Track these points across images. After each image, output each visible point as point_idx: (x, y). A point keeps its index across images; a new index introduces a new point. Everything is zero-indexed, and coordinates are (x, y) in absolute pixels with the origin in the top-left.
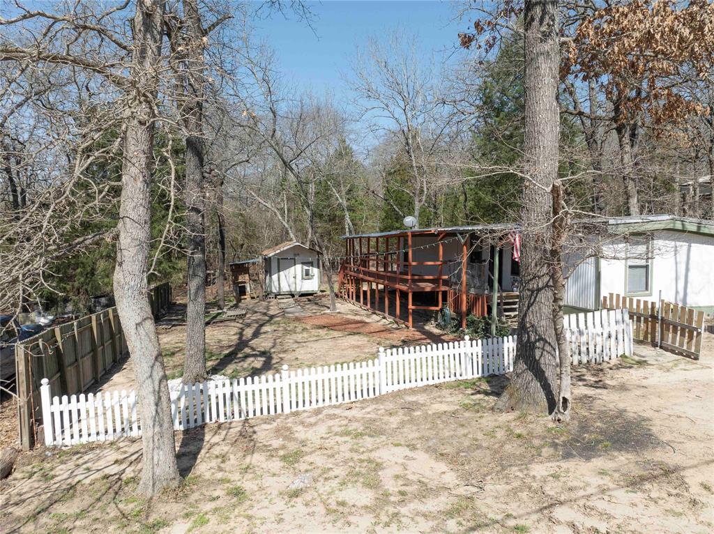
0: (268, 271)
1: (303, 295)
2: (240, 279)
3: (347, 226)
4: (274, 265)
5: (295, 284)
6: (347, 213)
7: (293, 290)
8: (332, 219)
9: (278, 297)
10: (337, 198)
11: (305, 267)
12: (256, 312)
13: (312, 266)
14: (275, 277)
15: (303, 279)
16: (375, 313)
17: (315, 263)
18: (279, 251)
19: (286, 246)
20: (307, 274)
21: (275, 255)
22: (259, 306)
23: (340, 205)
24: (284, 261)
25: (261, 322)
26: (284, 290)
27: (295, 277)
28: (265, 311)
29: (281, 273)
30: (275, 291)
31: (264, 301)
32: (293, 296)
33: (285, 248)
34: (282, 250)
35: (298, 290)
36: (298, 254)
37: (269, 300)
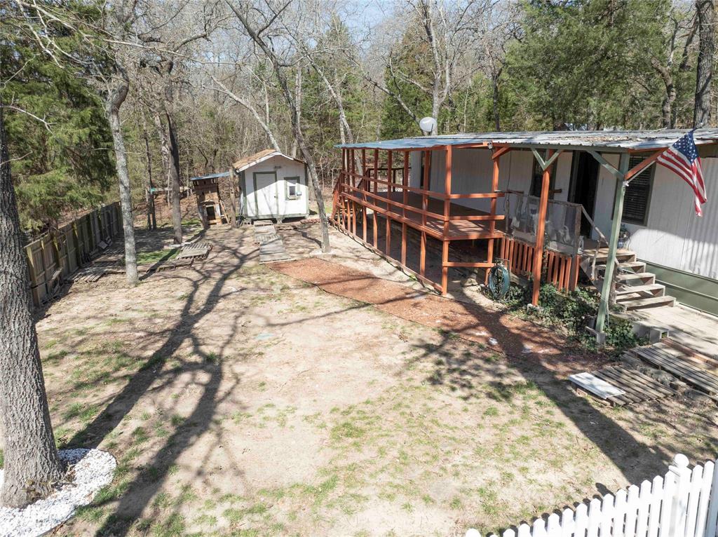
0: (242, 189)
1: (287, 220)
2: (207, 198)
3: (342, 129)
4: (249, 181)
5: (278, 205)
6: (343, 111)
7: (275, 213)
8: (323, 119)
9: (256, 223)
10: (330, 91)
11: (290, 184)
12: (224, 248)
13: (299, 182)
14: (251, 197)
15: (287, 199)
16: (385, 259)
17: (302, 178)
18: (254, 163)
19: (264, 156)
20: (292, 193)
21: (250, 168)
22: (230, 237)
23: (334, 101)
24: (262, 175)
25: (226, 270)
26: (263, 214)
27: (276, 197)
28: (236, 246)
29: (259, 192)
30: (252, 215)
31: (238, 228)
32: (274, 221)
33: (263, 159)
34: (258, 161)
35: (281, 213)
36: (280, 167)
37: (244, 226)
